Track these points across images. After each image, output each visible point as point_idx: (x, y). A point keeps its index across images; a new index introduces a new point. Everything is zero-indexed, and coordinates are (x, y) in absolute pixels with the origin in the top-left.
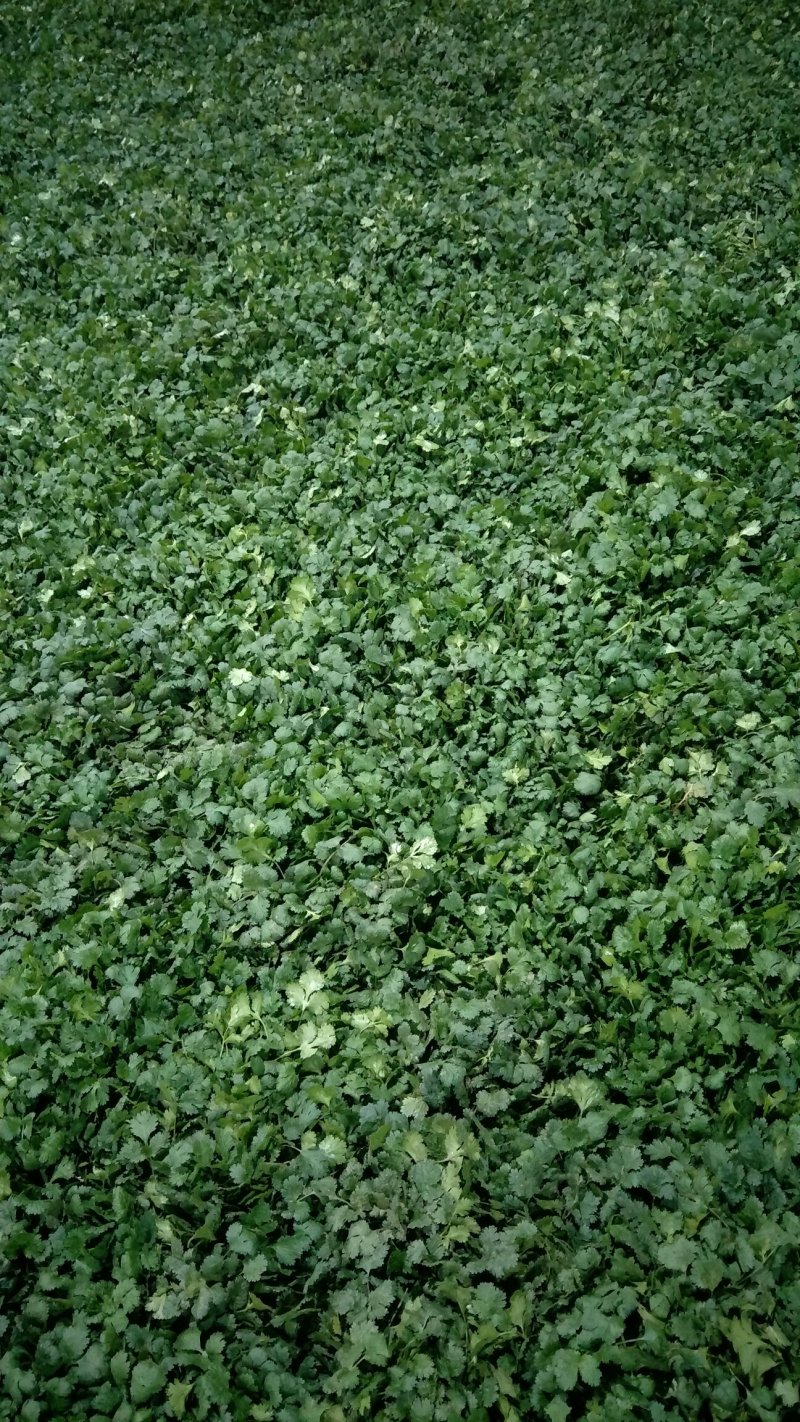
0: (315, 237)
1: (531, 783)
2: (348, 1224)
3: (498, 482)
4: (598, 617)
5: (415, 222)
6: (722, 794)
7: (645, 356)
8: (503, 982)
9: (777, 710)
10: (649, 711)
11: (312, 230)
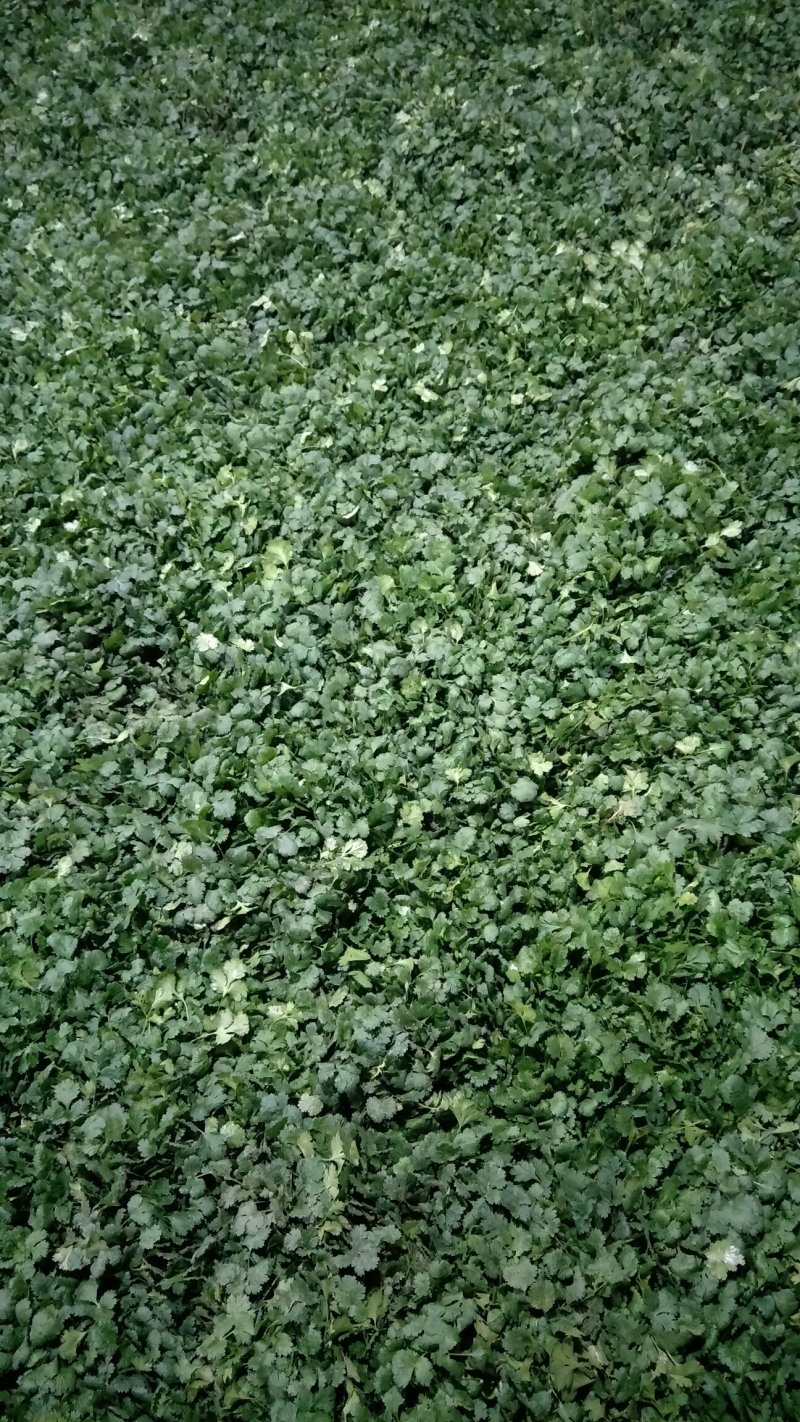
0: (350, 124)
1: (470, 785)
2: (238, 1203)
3: (493, 441)
4: (562, 615)
5: (451, 123)
6: (651, 814)
7: (665, 311)
8: (412, 987)
9: (720, 733)
10: (594, 723)
11: (348, 115)
